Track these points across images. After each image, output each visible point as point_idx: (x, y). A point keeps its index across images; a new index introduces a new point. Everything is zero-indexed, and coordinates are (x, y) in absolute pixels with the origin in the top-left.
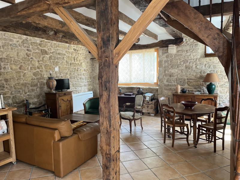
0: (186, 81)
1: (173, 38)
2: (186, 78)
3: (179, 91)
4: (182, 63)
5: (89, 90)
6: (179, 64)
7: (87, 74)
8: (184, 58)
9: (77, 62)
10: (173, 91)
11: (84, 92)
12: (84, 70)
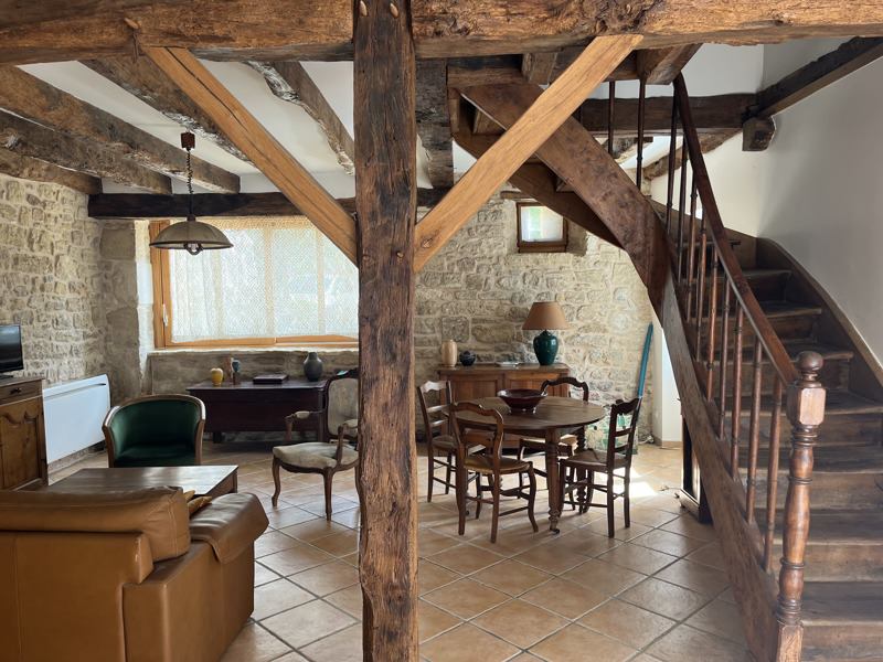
0: (471, 326)
1: (430, 187)
2: (469, 317)
3: (454, 359)
4: (456, 269)
5: (92, 371)
6: (446, 271)
7: (81, 303)
8: (461, 253)
9: (39, 254)
10: (430, 361)
11: (70, 379)
12: (71, 287)
